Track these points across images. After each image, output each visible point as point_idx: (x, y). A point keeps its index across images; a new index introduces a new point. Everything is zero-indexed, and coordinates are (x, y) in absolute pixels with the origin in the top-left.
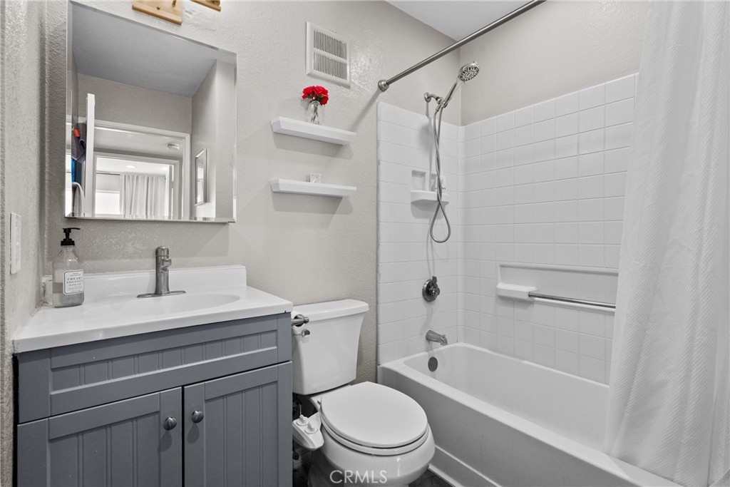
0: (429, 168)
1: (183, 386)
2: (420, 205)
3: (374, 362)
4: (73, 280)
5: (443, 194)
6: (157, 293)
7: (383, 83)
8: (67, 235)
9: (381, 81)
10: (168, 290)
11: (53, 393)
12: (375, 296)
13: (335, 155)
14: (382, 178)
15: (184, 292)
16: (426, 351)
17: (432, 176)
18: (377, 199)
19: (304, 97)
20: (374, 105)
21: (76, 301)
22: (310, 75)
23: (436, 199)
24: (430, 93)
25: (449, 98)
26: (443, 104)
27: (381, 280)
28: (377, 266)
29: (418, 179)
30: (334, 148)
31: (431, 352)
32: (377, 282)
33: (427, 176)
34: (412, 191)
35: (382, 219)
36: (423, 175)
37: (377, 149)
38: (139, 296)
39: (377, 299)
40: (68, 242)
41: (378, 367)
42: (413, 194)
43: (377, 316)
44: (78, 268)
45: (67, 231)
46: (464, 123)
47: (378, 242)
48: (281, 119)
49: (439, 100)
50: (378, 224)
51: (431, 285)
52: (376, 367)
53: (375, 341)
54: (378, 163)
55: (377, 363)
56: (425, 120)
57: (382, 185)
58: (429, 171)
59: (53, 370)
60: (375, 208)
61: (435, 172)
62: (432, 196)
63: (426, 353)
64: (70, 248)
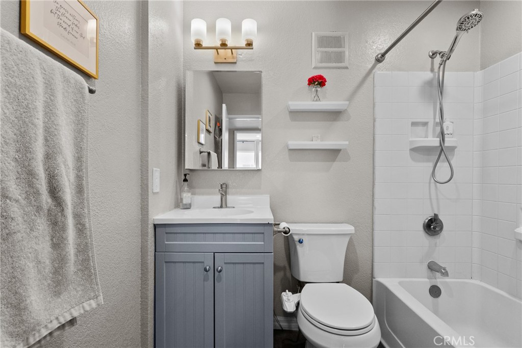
0: (432, 117)
1: (214, 253)
2: (420, 151)
3: (370, 275)
4: (187, 197)
5: (446, 139)
6: (221, 207)
7: (379, 56)
8: (185, 177)
9: (377, 55)
10: (226, 205)
11: (166, 243)
12: (371, 223)
13: (335, 120)
14: (377, 131)
15: (234, 207)
16: (428, 278)
17: (436, 124)
18: (373, 148)
19: (309, 84)
20: (371, 76)
21: (188, 207)
22: (315, 68)
23: (438, 144)
24: (435, 50)
25: (451, 50)
26: (446, 57)
27: (376, 212)
28: (373, 201)
29: (420, 129)
30: (335, 115)
31: (434, 280)
32: (373, 213)
33: (431, 125)
34: (411, 139)
35: (377, 164)
36: (425, 124)
37: (374, 109)
38: (214, 208)
39: (373, 227)
40: (185, 180)
41: (374, 279)
42: (411, 142)
43: (373, 239)
44: (189, 192)
45: (185, 175)
46: (483, 67)
47: (373, 182)
48: (290, 103)
49: (441, 54)
50: (374, 168)
51: (433, 220)
52: (372, 280)
53: (371, 259)
54: (374, 121)
55: (372, 277)
56: (428, 75)
57: (377, 137)
58: (433, 120)
59: (166, 233)
60: (372, 156)
61: (438, 120)
62: (435, 142)
63: (427, 280)
64: (186, 183)
